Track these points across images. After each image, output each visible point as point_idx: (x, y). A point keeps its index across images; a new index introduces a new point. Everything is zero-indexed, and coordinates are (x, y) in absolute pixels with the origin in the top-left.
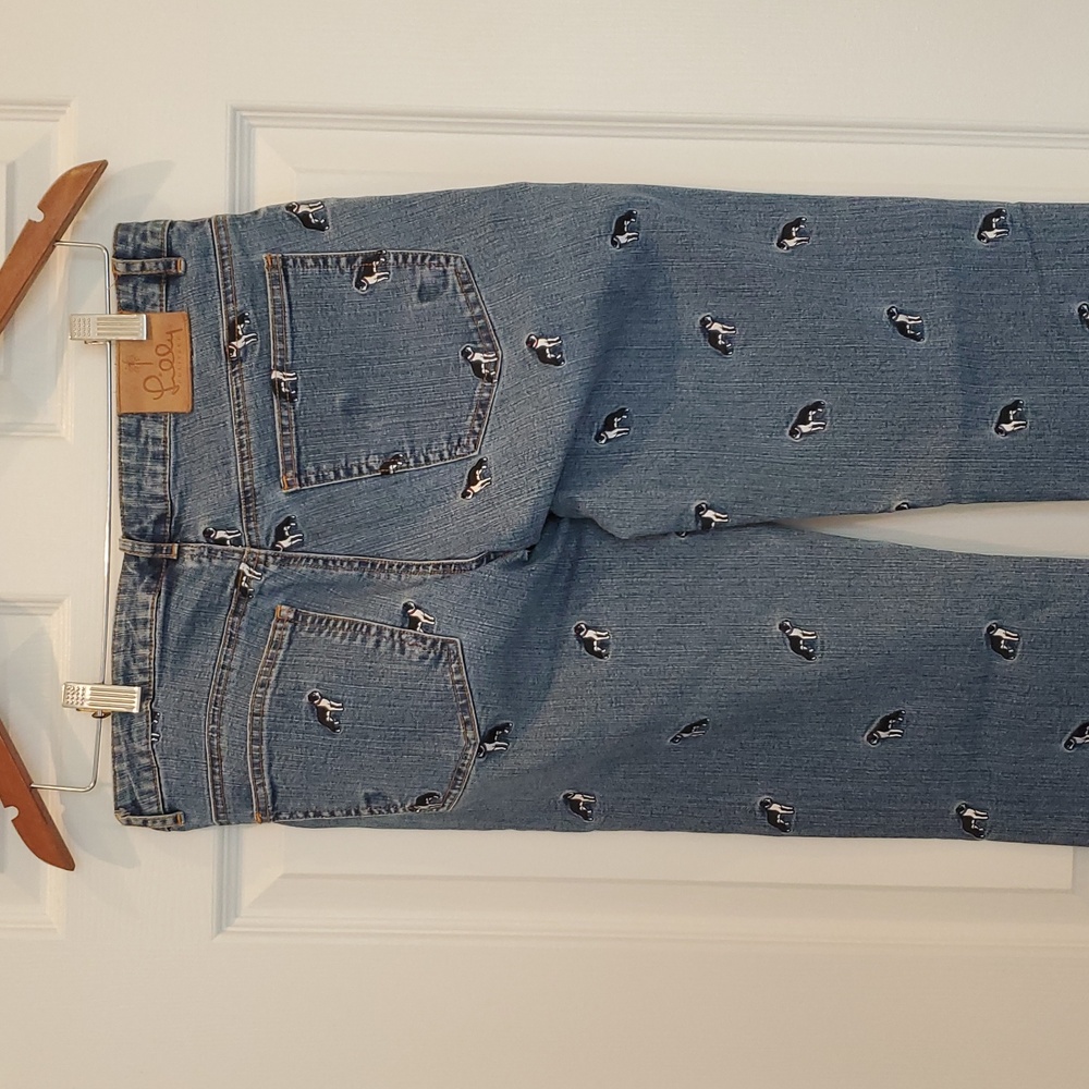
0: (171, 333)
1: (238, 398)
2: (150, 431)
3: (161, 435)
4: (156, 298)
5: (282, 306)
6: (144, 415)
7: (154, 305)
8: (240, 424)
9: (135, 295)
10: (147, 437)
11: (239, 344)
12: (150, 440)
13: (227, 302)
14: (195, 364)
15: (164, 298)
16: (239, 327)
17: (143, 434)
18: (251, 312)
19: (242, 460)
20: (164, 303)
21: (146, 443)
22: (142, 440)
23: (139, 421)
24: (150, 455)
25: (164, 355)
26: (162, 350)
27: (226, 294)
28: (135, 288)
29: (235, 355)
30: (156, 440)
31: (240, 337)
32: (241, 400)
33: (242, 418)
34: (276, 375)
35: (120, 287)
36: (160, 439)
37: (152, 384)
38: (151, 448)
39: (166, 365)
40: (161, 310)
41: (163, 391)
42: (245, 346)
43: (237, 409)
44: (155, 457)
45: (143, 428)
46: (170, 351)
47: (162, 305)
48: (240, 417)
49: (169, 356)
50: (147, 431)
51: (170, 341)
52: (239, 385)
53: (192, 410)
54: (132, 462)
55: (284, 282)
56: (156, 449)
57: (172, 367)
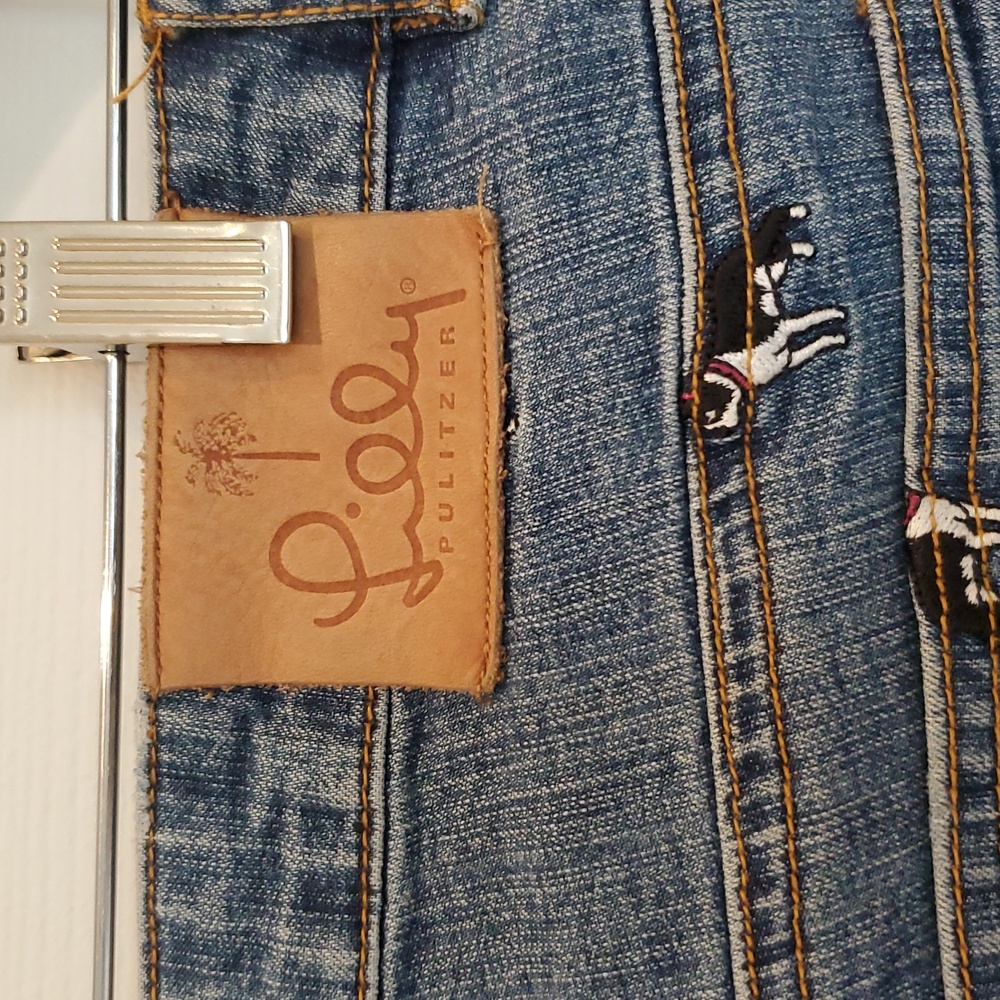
0: (407, 311)
1: (741, 634)
2: (297, 777)
3: (343, 795)
4: (338, 144)
5: (962, 175)
6: (266, 697)
7: (332, 177)
8: (751, 767)
9: (240, 134)
10: (278, 804)
11: (760, 362)
12: (292, 818)
13: (698, 155)
14: (522, 464)
15: (380, 143)
16: (761, 276)
17: (261, 787)
18: (817, 199)
19: (761, 958)
20: (379, 164)
21: (272, 831)
22: (257, 815)
23: (242, 724)
24: (288, 892)
25: (371, 416)
26: (363, 393)
27: (693, 111)
28: (241, 96)
29: (730, 418)
30: (319, 819)
31: (765, 328)
32: (756, 647)
33: (763, 741)
34: (932, 518)
35: (173, 96)
36: (339, 816)
37: (307, 553)
38: (294, 856)
39: (377, 464)
40: (364, 201)
41: (360, 583)
42: (788, 372)
43: (735, 691)
44: (313, 899)
45: (262, 759)
46: (403, 396)
47: (365, 177)
48: (748, 731)
49: (399, 424)
50: (280, 774)
51: (405, 348)
52: (749, 572)
53: (500, 687)
54: (206, 915)
55: (962, 64)
56: (319, 863)
57: (410, 472)
